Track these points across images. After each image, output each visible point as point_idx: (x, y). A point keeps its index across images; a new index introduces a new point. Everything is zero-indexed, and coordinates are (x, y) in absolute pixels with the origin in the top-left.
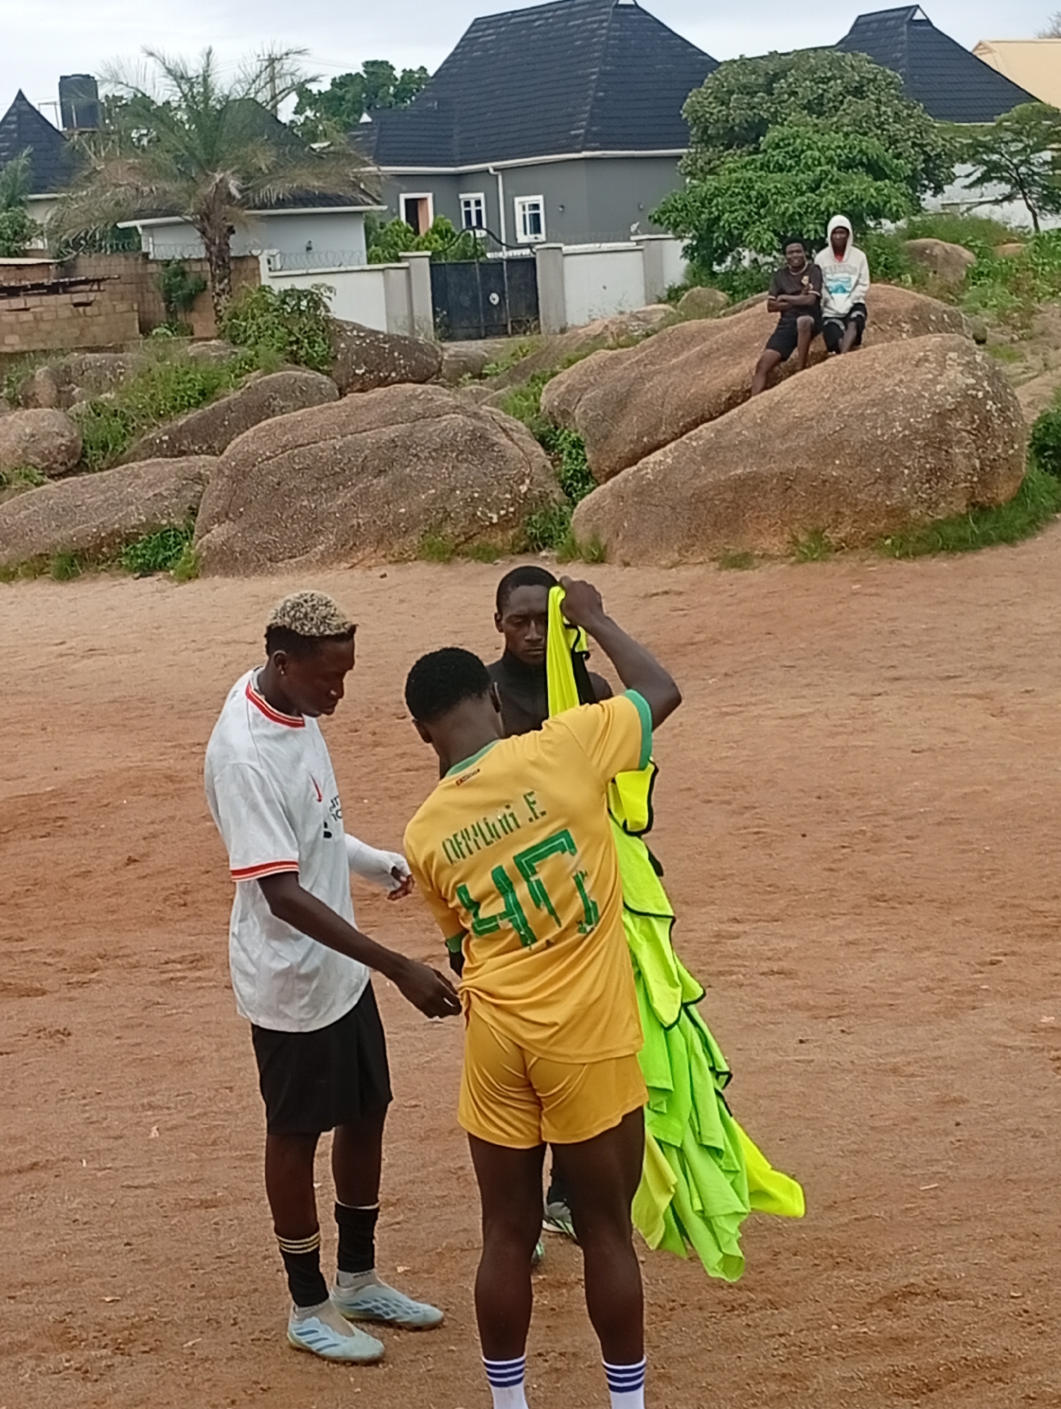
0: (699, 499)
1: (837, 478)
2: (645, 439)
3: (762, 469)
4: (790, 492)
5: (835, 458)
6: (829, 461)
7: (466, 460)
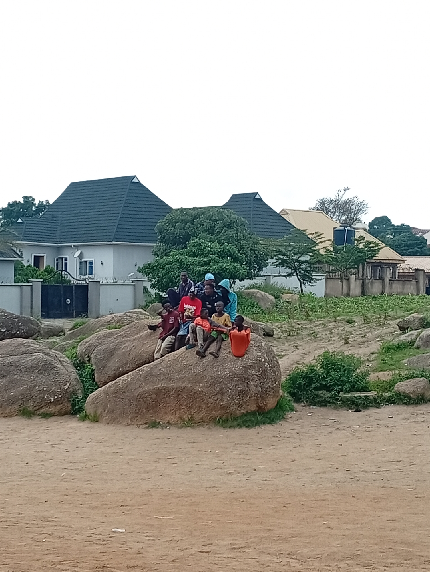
0: (141, 396)
1: (200, 391)
2: (121, 369)
3: (169, 386)
4: (180, 396)
5: (200, 383)
6: (198, 384)
7: (42, 373)
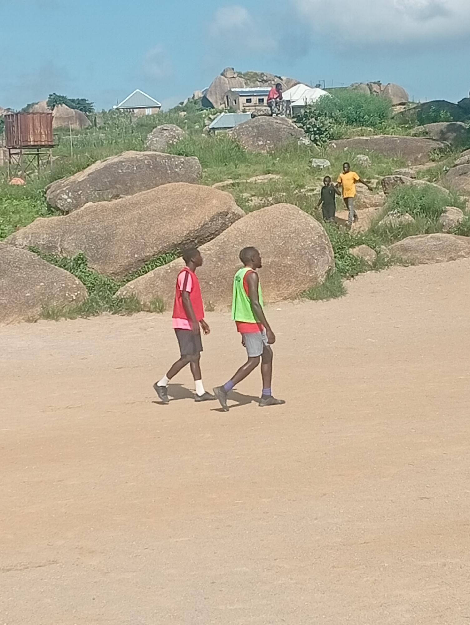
1: (290, 265)
5: (286, 256)
